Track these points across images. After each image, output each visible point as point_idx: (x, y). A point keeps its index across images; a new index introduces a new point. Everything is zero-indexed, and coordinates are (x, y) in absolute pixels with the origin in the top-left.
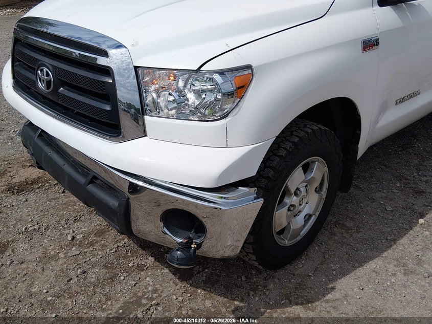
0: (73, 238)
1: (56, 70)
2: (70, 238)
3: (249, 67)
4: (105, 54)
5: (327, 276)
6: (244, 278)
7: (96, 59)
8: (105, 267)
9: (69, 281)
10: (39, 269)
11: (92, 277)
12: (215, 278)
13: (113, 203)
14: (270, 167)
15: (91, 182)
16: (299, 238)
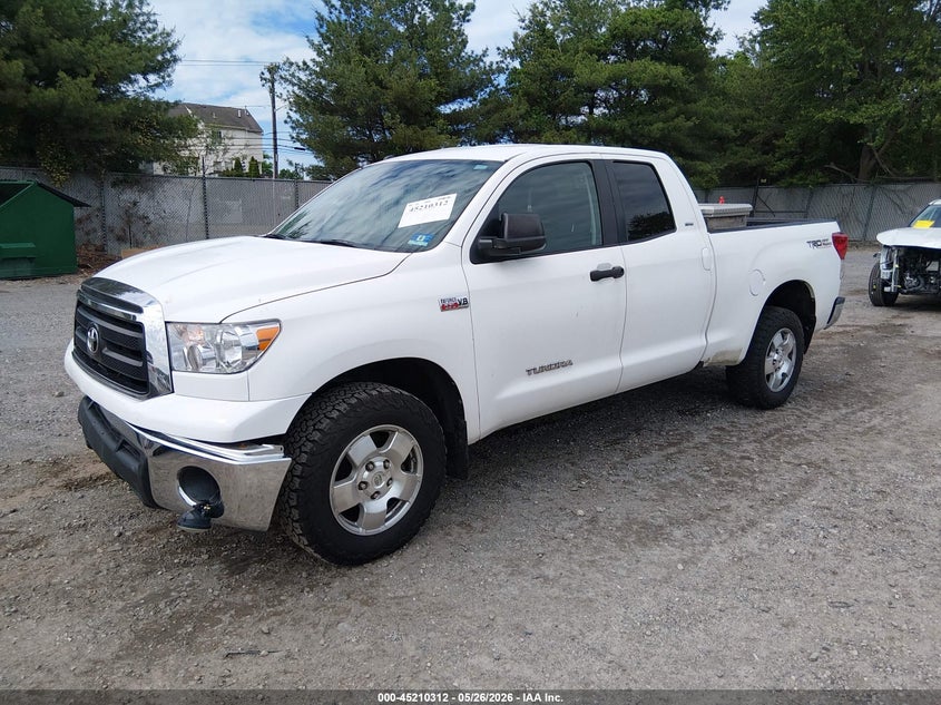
0: (121, 534)
1: (102, 330)
2: (116, 534)
3: (277, 321)
4: (139, 310)
5: (411, 575)
6: (304, 574)
7: (134, 317)
8: (145, 561)
9: (97, 573)
10: (68, 563)
11: (125, 571)
12: (269, 574)
13: (134, 465)
14: (318, 430)
15: (121, 448)
16: (382, 529)
